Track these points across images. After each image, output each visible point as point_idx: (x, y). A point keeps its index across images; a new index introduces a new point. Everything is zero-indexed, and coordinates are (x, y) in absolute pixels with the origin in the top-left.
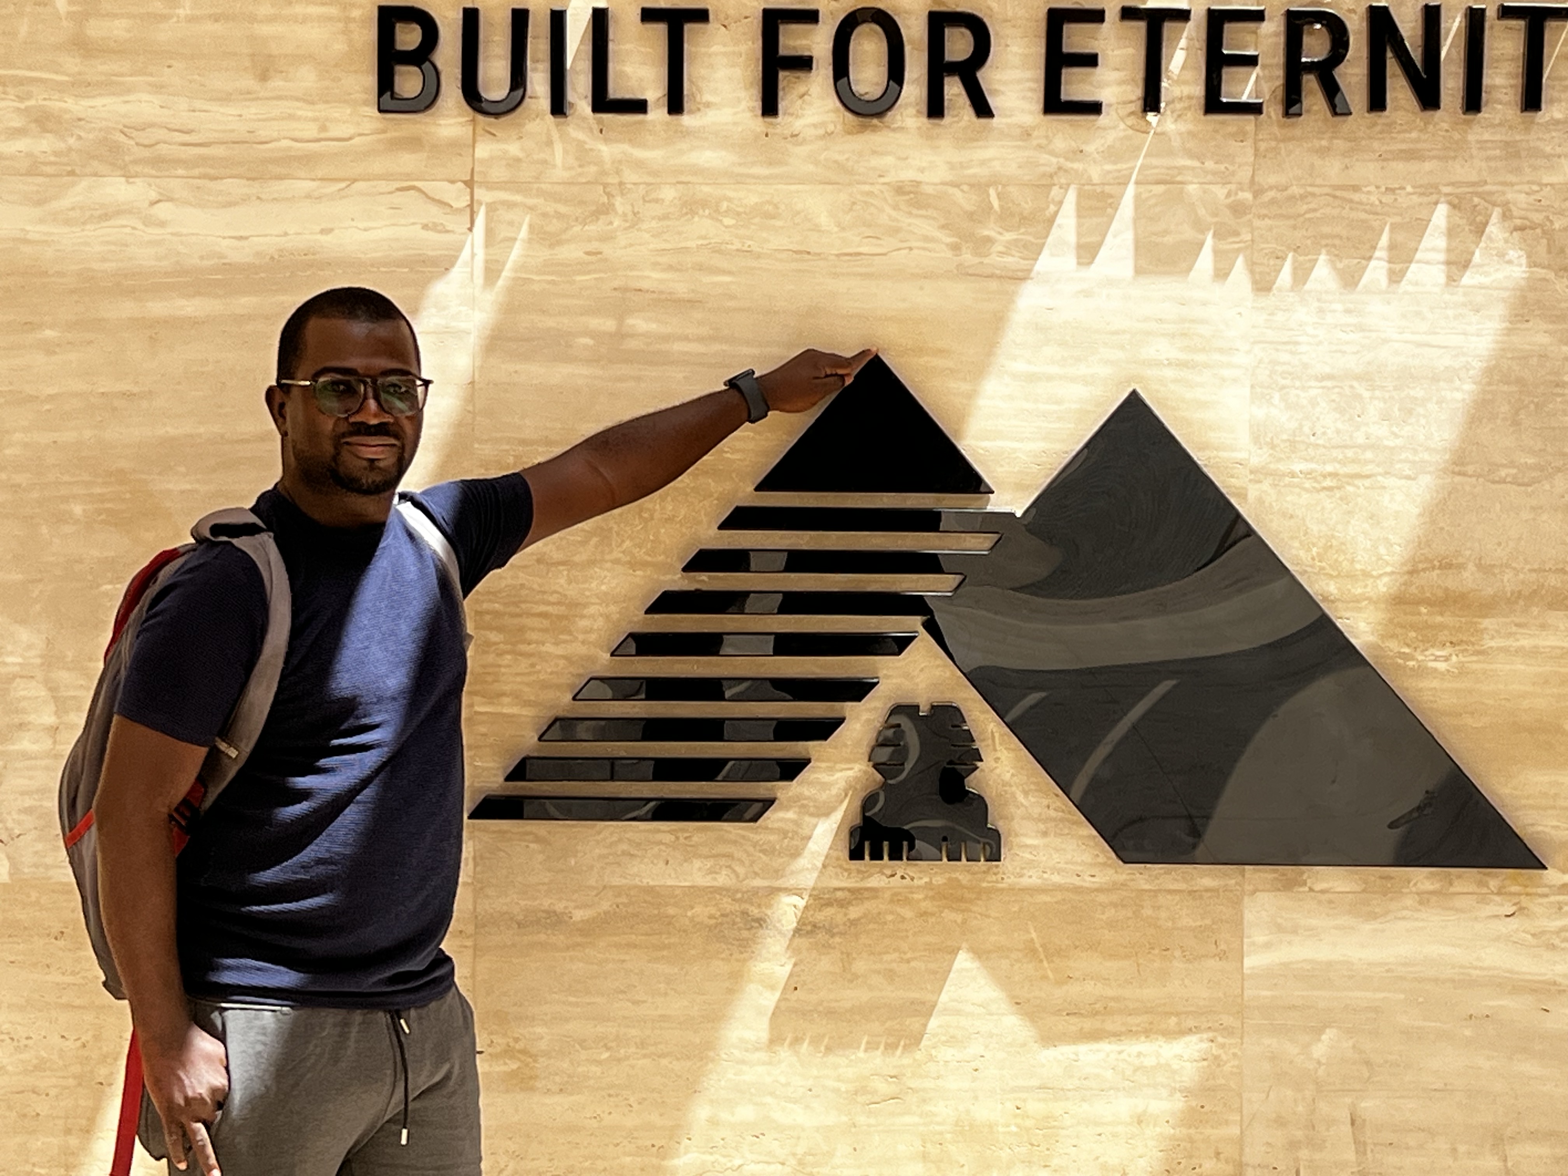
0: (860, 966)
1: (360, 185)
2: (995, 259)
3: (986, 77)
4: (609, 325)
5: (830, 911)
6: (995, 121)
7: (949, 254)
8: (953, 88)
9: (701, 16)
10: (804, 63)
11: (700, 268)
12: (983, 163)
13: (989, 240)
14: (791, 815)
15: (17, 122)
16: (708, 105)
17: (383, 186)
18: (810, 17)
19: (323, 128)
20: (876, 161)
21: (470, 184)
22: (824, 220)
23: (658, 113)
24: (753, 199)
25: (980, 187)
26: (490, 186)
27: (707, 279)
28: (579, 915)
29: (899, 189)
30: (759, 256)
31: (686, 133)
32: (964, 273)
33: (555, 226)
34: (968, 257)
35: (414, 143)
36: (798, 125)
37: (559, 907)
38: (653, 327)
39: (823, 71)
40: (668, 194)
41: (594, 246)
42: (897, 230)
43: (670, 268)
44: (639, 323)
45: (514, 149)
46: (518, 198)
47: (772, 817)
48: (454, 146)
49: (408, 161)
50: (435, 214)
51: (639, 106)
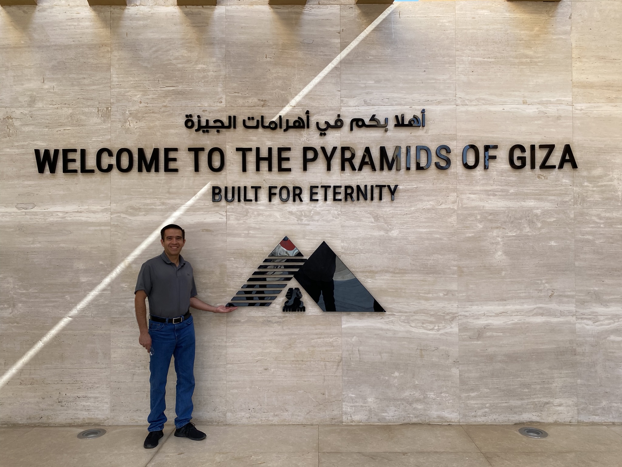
0: (284, 328)
1: (209, 212)
2: (303, 222)
3: (302, 196)
4: (247, 232)
5: (280, 319)
6: (303, 202)
7: (297, 221)
8: (297, 198)
9: (260, 187)
10: (275, 194)
11: (260, 224)
12: (301, 208)
13: (303, 219)
14: (274, 305)
15: (160, 204)
16: (261, 200)
17: (213, 212)
18: (276, 187)
19: (204, 204)
20: (286, 208)
21: (226, 212)
22: (278, 217)
23: (254, 202)
24: (268, 214)
25: (301, 212)
26: (229, 212)
27: (261, 225)
28: (242, 321)
29: (289, 212)
30: (269, 222)
31: (258, 204)
32: (299, 224)
33: (239, 218)
34: (299, 222)
35: (218, 206)
36: (274, 203)
37: (239, 319)
38: (253, 232)
39: (278, 196)
40: (256, 213)
41: (245, 221)
42: (289, 218)
43: (256, 224)
44: (251, 232)
45: (233, 207)
46: (233, 214)
47: (272, 305)
48: (224, 207)
49: (217, 209)
50: (221, 216)
51: (251, 200)
